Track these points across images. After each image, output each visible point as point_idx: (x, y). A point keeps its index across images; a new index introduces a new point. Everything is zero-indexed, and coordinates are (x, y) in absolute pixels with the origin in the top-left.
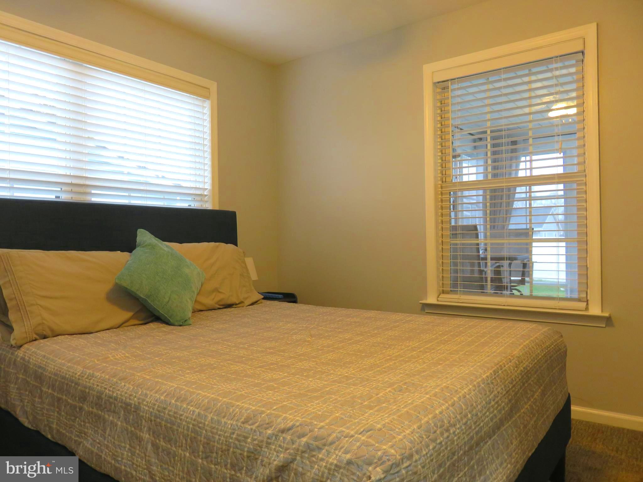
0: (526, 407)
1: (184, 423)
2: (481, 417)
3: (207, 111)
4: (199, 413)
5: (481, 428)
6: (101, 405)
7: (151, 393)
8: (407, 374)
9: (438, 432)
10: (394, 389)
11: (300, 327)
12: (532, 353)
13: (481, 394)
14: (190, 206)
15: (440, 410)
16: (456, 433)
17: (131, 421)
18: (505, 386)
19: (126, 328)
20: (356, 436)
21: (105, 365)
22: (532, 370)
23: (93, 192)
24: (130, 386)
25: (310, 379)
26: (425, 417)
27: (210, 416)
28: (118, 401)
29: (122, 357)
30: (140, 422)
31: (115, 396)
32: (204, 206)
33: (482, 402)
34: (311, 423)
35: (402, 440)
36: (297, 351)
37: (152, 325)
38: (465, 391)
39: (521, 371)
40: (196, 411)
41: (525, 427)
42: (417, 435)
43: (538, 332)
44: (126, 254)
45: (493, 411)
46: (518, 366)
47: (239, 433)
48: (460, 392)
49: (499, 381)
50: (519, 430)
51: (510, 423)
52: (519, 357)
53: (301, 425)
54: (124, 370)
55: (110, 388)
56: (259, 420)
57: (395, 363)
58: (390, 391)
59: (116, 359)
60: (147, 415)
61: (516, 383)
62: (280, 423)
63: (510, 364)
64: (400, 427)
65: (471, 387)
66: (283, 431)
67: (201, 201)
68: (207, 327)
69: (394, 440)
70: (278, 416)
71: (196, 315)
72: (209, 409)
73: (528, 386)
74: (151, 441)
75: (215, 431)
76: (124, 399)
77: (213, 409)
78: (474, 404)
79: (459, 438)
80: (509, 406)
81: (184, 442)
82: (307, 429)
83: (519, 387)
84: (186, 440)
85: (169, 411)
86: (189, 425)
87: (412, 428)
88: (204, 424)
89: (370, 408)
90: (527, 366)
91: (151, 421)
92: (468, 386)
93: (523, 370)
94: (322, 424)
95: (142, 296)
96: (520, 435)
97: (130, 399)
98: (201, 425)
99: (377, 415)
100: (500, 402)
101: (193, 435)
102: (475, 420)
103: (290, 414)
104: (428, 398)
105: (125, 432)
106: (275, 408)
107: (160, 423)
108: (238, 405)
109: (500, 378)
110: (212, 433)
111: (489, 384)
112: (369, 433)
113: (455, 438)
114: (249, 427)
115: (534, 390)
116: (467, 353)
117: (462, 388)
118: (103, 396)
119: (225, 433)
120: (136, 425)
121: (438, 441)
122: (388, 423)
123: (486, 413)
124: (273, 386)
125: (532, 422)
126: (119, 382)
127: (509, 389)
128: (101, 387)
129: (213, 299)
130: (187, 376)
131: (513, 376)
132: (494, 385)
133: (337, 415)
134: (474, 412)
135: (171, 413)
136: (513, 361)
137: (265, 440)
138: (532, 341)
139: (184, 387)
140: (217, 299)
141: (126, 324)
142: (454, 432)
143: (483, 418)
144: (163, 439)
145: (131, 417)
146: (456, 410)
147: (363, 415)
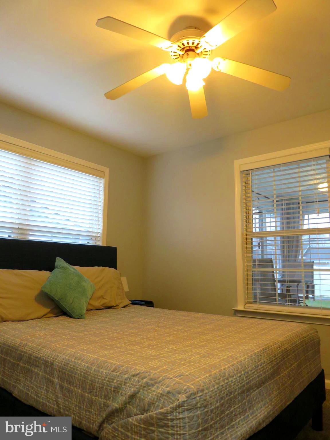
0: (285, 373)
1: (79, 372)
2: (251, 374)
3: (102, 185)
4: (88, 367)
5: (250, 381)
6: (31, 363)
7: (61, 355)
8: (211, 349)
9: (221, 379)
10: (200, 356)
11: (152, 321)
12: (292, 340)
13: (253, 361)
14: (88, 243)
15: (224, 367)
16: (233, 381)
17: (48, 372)
18: (270, 358)
19: (46, 319)
20: (174, 378)
21: (34, 339)
22: (291, 351)
23: (30, 233)
24: (48, 351)
25: (153, 350)
26: (214, 371)
27: (94, 368)
28: (41, 360)
29: (44, 335)
30: (53, 372)
31: (39, 357)
32: (97, 243)
33: (252, 366)
34: (150, 371)
35: (199, 381)
36: (148, 335)
37: (61, 318)
38: (242, 358)
39: (283, 350)
40: (86, 365)
41: (283, 385)
42: (208, 380)
43: (299, 328)
44: (48, 272)
45: (260, 372)
46: (280, 347)
47: (110, 377)
48: (239, 359)
49: (265, 355)
50: (278, 386)
51: (272, 381)
52: (282, 342)
53: (144, 372)
54: (45, 342)
55: (36, 352)
56: (121, 370)
57: (206, 343)
58: (198, 357)
59: (40, 336)
60: (58, 368)
61: (278, 357)
62: (133, 371)
63: (275, 345)
64: (199, 375)
65: (246, 356)
66: (134, 376)
67: (96, 240)
68: (95, 319)
69: (194, 381)
70: (131, 368)
71: (88, 312)
72: (94, 363)
73: (287, 360)
74: (59, 384)
75: (96, 376)
76: (45, 358)
77: (96, 364)
78: (247, 366)
79: (235, 384)
80: (272, 370)
81: (78, 383)
82: (147, 374)
83: (280, 360)
84: (79, 383)
85: (71, 365)
86: (81, 373)
87: (206, 376)
88: (90, 372)
89: (184, 364)
90: (287, 347)
91: (60, 371)
92: (244, 356)
93: (284, 350)
94: (155, 372)
95: (56, 299)
96: (279, 389)
97: (48, 359)
98: (88, 373)
99: (187, 368)
100: (265, 367)
101: (83, 379)
102: (246, 376)
103: (139, 367)
104: (218, 361)
105: (44, 379)
106: (130, 363)
107: (65, 372)
108: (110, 362)
109: (267, 353)
110: (94, 377)
111: (258, 356)
112: (180, 377)
113: (232, 384)
114: (115, 374)
115: (292, 363)
116: (251, 339)
117: (240, 357)
118: (32, 357)
119: (102, 377)
120: (51, 374)
121: (221, 384)
122: (192, 372)
123: (254, 372)
124: (131, 353)
125: (289, 382)
126: (42, 349)
127: (272, 360)
128: (31, 351)
129: (100, 302)
130: (82, 346)
131: (276, 353)
132: (262, 357)
133: (165, 368)
134: (246, 370)
135: (71, 366)
136: (277, 344)
137: (124, 381)
138: (294, 333)
139: (80, 352)
140: (102, 303)
141: (45, 317)
142: (232, 381)
143: (252, 375)
144: (66, 382)
145: (48, 369)
146: (234, 369)
147: (179, 368)
